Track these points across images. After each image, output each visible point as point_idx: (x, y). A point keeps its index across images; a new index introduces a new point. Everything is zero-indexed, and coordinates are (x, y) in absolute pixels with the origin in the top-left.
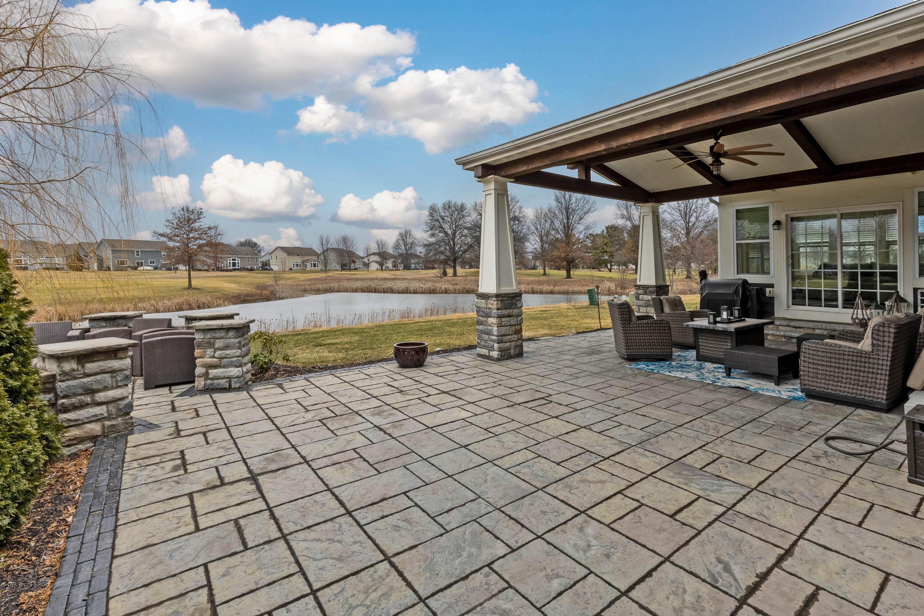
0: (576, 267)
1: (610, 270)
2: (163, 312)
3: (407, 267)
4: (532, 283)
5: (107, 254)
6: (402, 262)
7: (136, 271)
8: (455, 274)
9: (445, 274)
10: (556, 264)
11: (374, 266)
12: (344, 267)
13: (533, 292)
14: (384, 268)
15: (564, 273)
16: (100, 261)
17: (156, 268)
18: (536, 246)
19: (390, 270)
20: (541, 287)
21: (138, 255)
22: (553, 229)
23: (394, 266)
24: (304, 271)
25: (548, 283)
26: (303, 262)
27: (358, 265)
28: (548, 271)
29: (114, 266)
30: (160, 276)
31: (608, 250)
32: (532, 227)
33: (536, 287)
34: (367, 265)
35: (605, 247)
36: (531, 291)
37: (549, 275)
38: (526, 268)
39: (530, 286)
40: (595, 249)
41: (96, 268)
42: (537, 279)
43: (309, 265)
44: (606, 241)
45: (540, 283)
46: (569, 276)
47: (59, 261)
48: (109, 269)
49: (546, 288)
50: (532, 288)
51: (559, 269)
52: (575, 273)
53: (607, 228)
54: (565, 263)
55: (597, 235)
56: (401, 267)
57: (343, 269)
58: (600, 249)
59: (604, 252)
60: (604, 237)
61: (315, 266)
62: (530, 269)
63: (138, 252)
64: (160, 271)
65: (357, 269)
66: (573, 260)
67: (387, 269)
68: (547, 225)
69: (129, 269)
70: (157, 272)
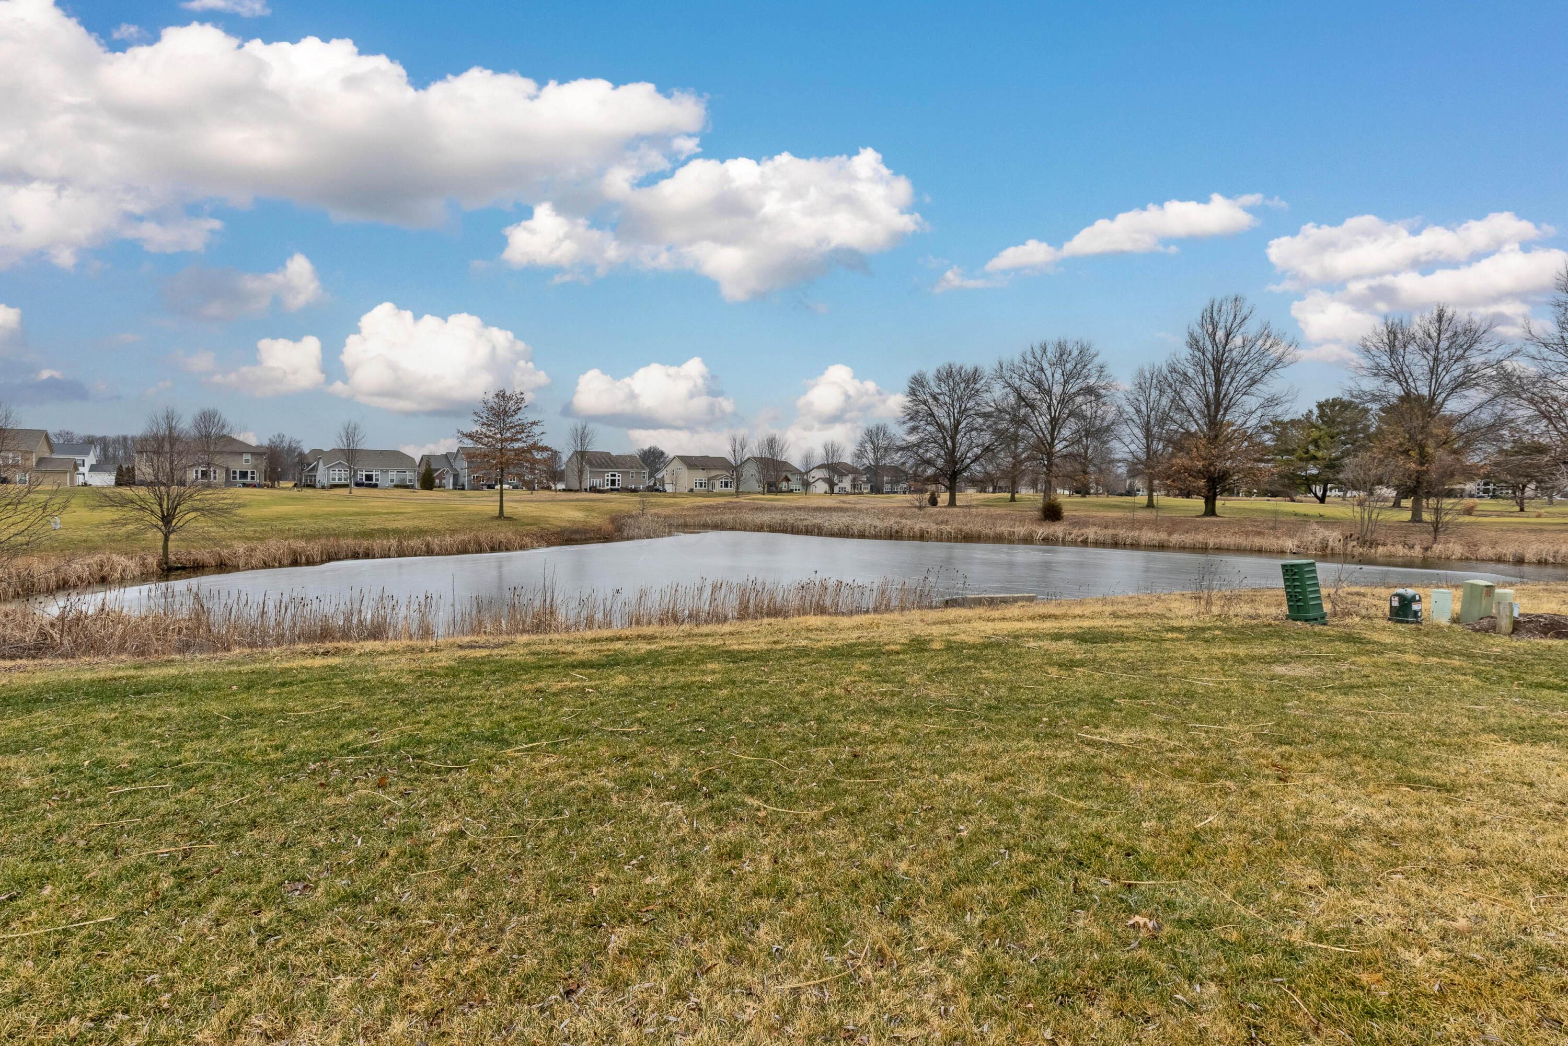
0: (1231, 492)
1: (1322, 500)
3: (876, 489)
4: (1115, 524)
5: (462, 468)
6: (869, 481)
7: (492, 491)
8: (952, 503)
9: (933, 502)
10: (1179, 484)
11: (822, 487)
12: (772, 487)
13: (1115, 544)
14: (836, 489)
15: (1198, 503)
18: (1133, 447)
19: (848, 493)
20: (1137, 533)
22: (1179, 409)
23: (854, 486)
24: (709, 494)
25: (1156, 525)
26: (709, 480)
27: (795, 484)
28: (1160, 498)
29: (469, 481)
31: (1319, 454)
32: (1131, 410)
33: (1123, 533)
34: (806, 485)
35: (1311, 448)
36: (1109, 540)
37: (1158, 508)
38: (1111, 492)
39: (1110, 531)
40: (1287, 452)
41: (450, 487)
42: (1129, 515)
43: (718, 484)
44: (1315, 434)
45: (1133, 524)
46: (1210, 511)
47: (410, 476)
48: (463, 489)
49: (1147, 536)
50: (1115, 536)
51: (1188, 496)
52: (1228, 504)
53: (1320, 406)
54: (1202, 483)
55: (1293, 423)
56: (866, 488)
57: (769, 492)
58: (1300, 452)
59: (1307, 460)
60: (1313, 426)
61: (726, 485)
62: (1121, 495)
65: (792, 491)
66: (1224, 475)
67: (843, 492)
68: (1165, 401)
69: (485, 488)
70: (516, 491)
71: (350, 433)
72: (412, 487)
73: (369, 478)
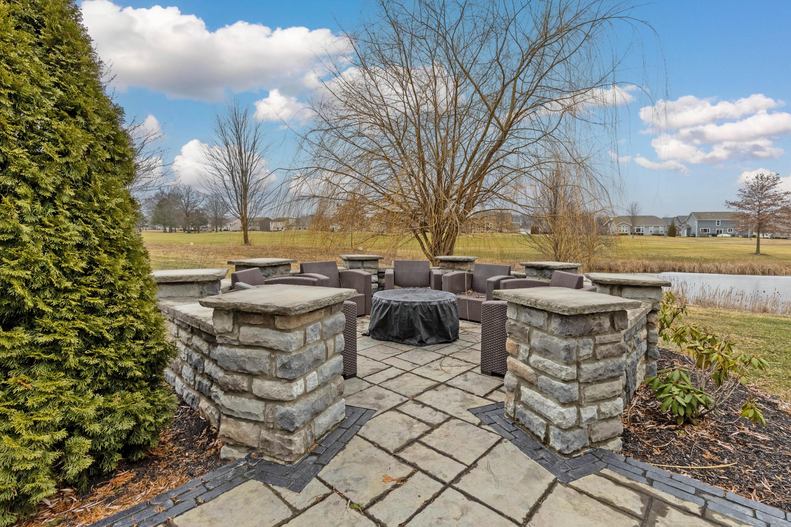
2: (725, 273)
5: (694, 224)
7: (715, 238)
16: (689, 229)
17: (733, 236)
21: (718, 224)
29: (699, 233)
30: (735, 242)
41: (685, 235)
47: (661, 229)
48: (694, 236)
63: (718, 222)
64: (737, 238)
69: (710, 236)
70: (734, 238)
71: (633, 207)
72: (663, 235)
73: (639, 230)
